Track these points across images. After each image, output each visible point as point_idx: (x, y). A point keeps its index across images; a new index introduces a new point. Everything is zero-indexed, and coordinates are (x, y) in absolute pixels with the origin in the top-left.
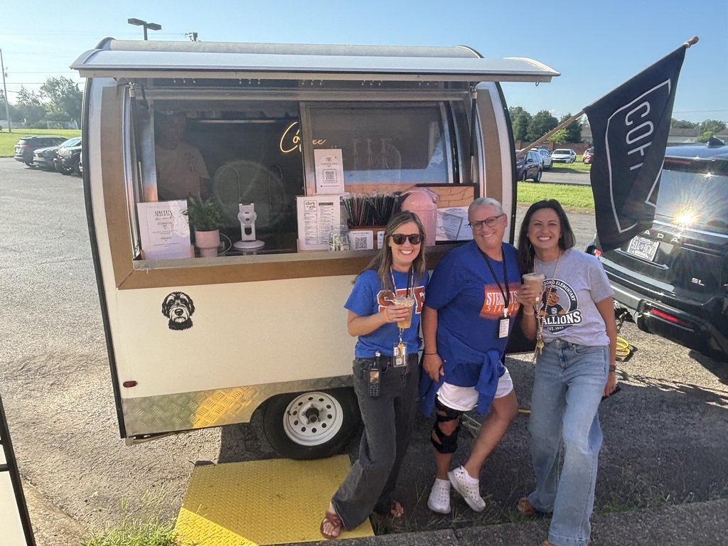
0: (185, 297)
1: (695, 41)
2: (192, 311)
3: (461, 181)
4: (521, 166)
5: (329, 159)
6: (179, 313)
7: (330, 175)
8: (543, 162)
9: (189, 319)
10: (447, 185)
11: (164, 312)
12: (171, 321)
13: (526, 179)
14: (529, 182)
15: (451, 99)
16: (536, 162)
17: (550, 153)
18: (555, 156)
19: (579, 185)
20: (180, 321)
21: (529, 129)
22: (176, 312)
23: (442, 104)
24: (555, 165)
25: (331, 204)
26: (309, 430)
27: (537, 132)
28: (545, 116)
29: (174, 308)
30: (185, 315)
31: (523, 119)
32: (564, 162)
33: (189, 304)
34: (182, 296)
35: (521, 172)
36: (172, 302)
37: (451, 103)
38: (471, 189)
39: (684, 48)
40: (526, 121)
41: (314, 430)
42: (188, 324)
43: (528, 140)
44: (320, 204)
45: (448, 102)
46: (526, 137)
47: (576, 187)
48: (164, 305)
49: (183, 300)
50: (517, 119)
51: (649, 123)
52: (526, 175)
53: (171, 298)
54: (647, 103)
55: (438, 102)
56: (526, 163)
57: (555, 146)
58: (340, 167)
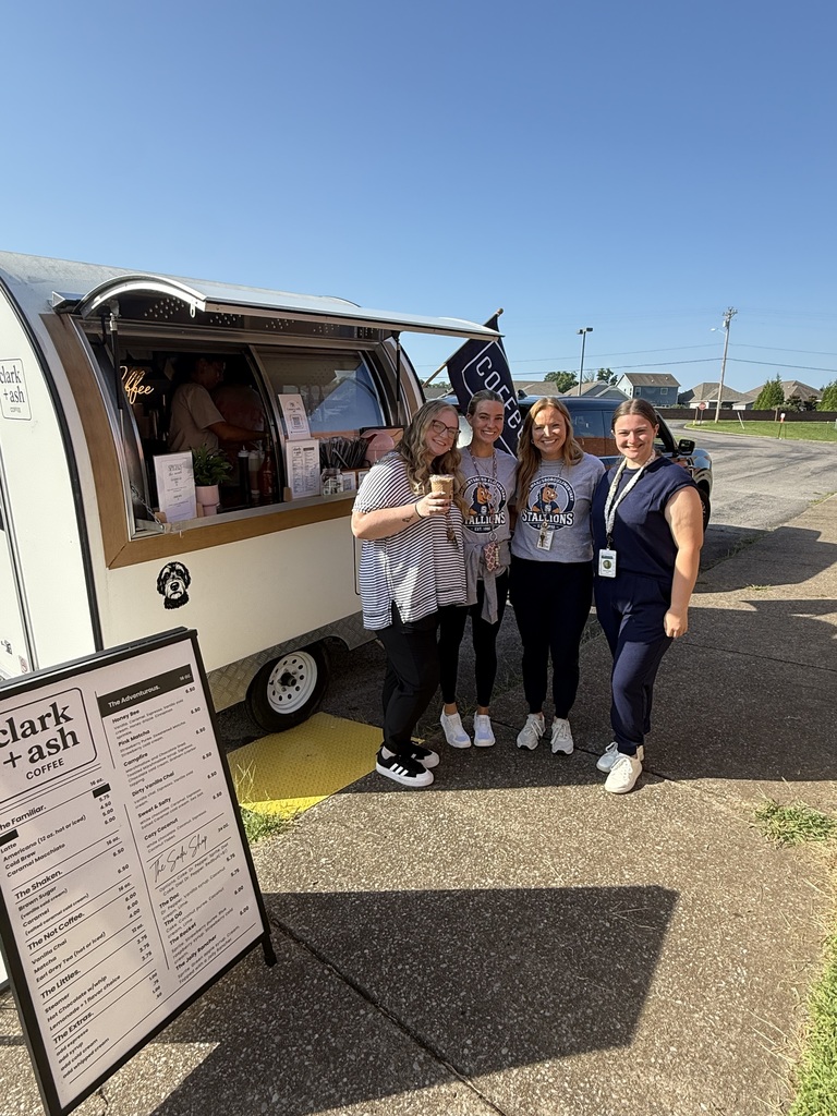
0: (181, 568)
1: (501, 312)
2: (187, 584)
3: (393, 424)
5: (293, 404)
6: (175, 587)
7: (296, 419)
9: (185, 592)
10: (384, 428)
11: (159, 589)
12: (166, 599)
15: (365, 349)
20: (176, 596)
22: (171, 587)
23: (360, 353)
25: (313, 449)
26: (285, 697)
29: (170, 582)
30: (180, 589)
33: (184, 575)
34: (178, 567)
36: (168, 574)
37: (367, 352)
39: (496, 316)
41: (290, 697)
42: (184, 599)
44: (305, 449)
45: (364, 351)
48: (159, 581)
49: (178, 571)
51: (495, 373)
53: (167, 570)
54: (487, 358)
55: (356, 351)
58: (302, 413)
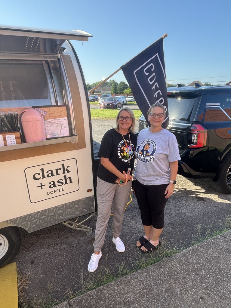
1: (166, 36)
3: (59, 104)
4: (114, 103)
8: (123, 102)
13: (117, 108)
14: (118, 109)
15: (49, 59)
16: (120, 101)
17: (126, 98)
18: (128, 99)
19: (137, 110)
21: (117, 89)
23: (44, 62)
24: (128, 103)
27: (120, 90)
28: (123, 84)
31: (115, 85)
32: (131, 101)
35: (115, 106)
37: (49, 62)
38: (65, 108)
40: (116, 86)
43: (117, 93)
45: (47, 61)
46: (117, 92)
47: (136, 111)
50: (113, 85)
52: (117, 107)
55: (42, 61)
56: (116, 102)
57: (128, 95)
